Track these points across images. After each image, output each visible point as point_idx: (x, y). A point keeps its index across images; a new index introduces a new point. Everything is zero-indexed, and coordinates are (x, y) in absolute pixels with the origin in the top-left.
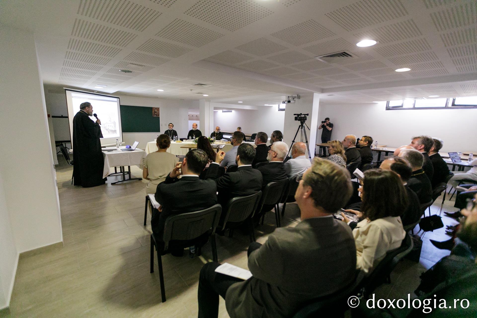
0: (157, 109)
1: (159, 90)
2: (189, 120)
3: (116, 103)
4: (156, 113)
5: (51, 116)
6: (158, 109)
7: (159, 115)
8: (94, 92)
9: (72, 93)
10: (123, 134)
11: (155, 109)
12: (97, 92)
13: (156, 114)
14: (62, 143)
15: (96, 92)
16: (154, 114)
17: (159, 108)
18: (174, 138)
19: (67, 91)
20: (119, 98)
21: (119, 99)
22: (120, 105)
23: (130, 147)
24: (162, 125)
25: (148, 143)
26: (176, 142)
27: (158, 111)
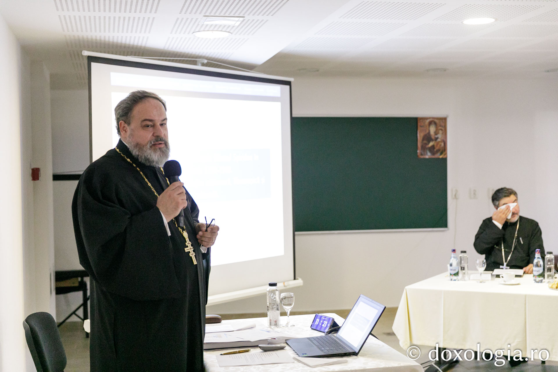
0: (435, 123)
3: (278, 105)
4: (431, 144)
5: (47, 174)
6: (441, 124)
7: (444, 150)
8: (195, 63)
9: (113, 74)
10: (296, 238)
11: (430, 123)
12: (206, 61)
13: (433, 147)
14: (82, 280)
15: (203, 65)
16: (424, 148)
17: (444, 119)
20: (288, 83)
21: (288, 87)
22: (294, 116)
23: (335, 328)
24: (455, 195)
25: (406, 287)
26: (552, 288)
27: (440, 132)
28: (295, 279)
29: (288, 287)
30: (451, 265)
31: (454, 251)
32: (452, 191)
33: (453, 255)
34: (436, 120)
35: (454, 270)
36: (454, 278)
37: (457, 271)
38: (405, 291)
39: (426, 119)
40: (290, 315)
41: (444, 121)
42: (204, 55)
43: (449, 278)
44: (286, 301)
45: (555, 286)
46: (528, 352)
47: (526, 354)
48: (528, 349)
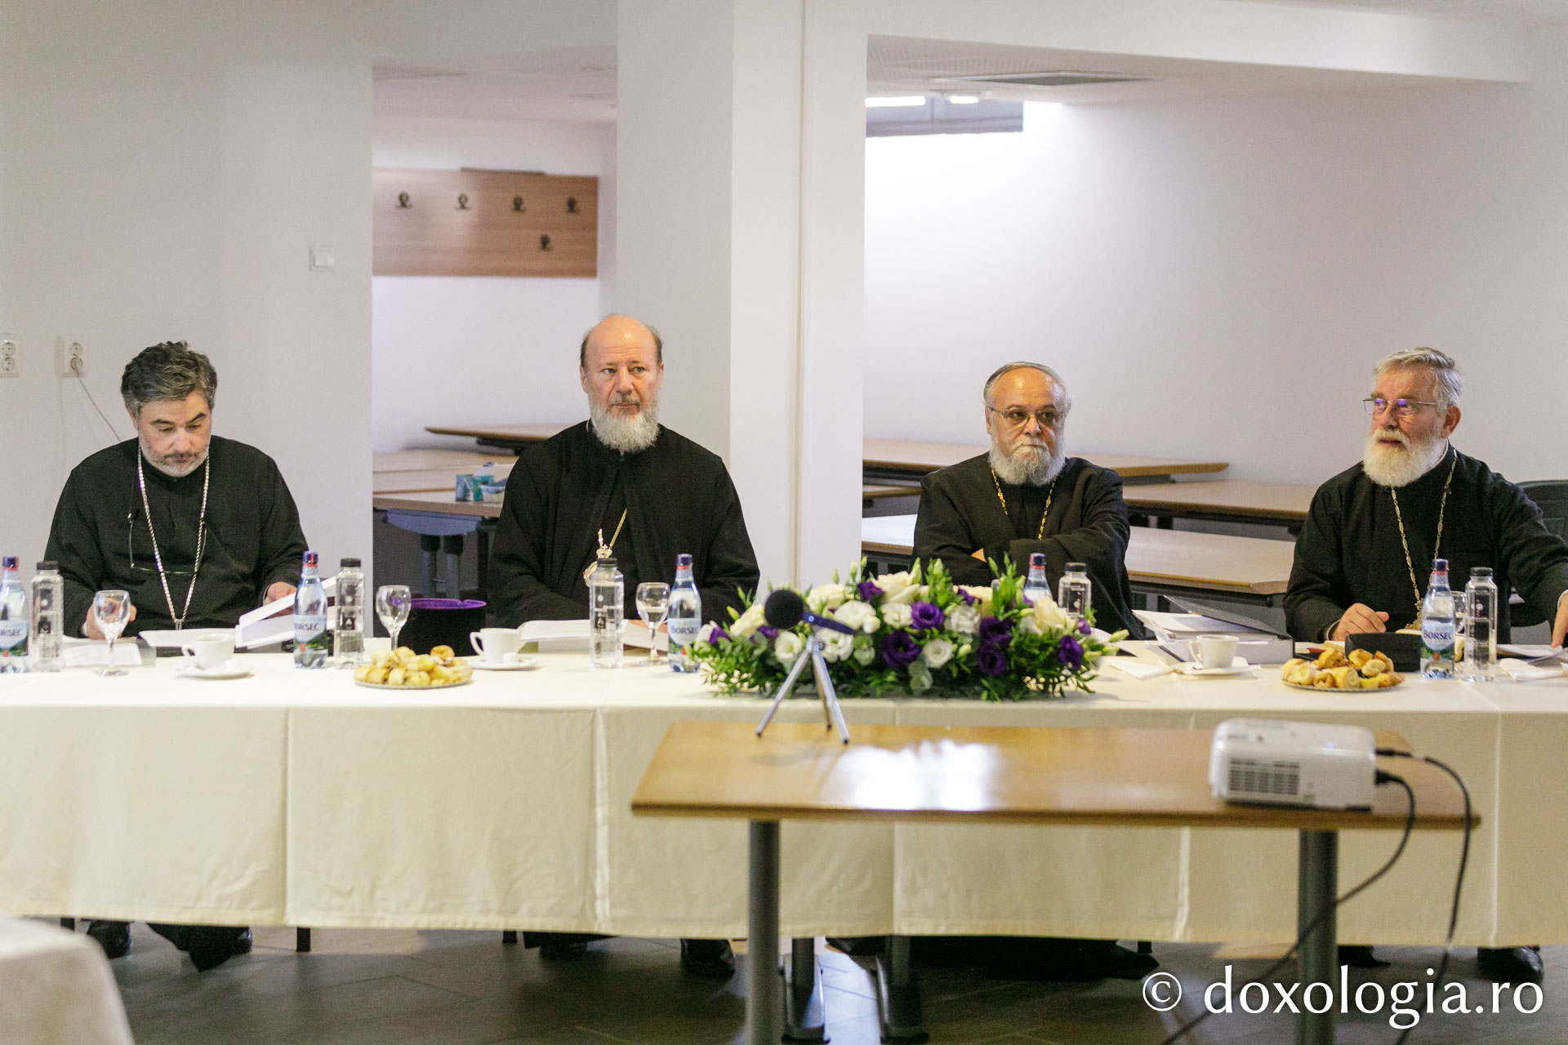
26: (367, 682)
45: (378, 675)
46: (290, 905)
47: (283, 914)
48: (290, 896)
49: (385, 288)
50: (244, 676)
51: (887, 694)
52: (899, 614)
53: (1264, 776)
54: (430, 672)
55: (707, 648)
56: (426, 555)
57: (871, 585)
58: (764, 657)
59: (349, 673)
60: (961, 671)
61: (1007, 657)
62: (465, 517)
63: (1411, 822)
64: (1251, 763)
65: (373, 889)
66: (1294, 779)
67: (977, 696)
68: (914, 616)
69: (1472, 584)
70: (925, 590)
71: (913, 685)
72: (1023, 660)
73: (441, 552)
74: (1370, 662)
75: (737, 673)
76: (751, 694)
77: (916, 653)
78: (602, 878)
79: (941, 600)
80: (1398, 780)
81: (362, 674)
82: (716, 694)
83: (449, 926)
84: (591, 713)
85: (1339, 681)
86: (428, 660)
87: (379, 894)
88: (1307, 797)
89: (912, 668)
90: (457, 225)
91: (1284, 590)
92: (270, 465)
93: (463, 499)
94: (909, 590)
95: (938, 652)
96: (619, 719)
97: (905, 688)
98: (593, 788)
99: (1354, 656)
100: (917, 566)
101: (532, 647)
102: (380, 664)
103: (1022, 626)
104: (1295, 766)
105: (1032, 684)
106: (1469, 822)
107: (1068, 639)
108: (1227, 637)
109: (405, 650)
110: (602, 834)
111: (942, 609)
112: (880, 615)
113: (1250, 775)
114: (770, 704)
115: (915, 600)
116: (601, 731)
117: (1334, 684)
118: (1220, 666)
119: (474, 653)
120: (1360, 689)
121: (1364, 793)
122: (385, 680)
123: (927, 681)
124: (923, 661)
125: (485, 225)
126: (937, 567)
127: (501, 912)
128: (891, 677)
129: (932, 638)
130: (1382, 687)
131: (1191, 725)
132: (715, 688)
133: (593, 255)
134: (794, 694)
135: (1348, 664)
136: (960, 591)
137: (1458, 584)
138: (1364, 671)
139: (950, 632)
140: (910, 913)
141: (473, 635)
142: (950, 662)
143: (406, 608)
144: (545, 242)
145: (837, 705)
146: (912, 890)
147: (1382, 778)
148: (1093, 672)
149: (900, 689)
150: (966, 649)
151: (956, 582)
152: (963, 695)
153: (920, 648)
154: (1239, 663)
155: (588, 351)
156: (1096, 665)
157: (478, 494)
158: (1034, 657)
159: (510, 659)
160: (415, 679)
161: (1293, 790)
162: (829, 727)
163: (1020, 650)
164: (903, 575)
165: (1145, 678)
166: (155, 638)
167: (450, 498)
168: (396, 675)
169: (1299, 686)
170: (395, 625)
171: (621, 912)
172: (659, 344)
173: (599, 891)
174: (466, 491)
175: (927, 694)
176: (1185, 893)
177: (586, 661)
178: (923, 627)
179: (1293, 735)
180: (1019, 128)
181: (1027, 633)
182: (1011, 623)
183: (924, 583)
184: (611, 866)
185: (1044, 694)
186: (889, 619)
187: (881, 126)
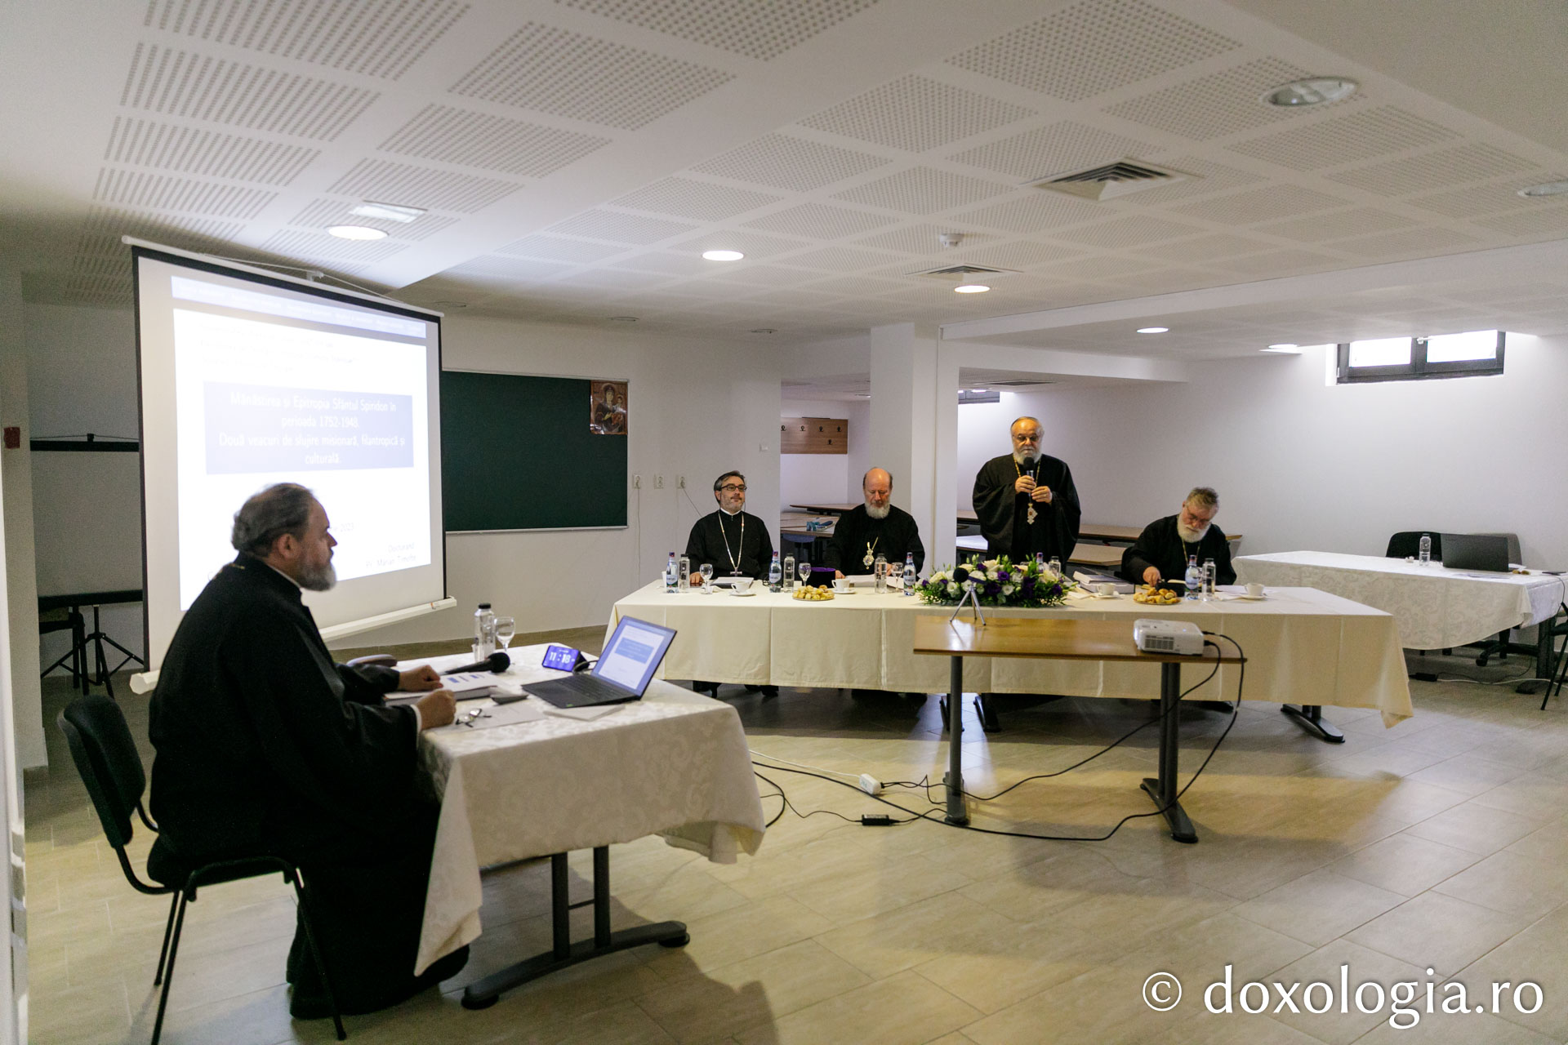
0: (613, 389)
1: (713, 255)
2: (783, 452)
3: (421, 351)
4: (607, 416)
6: (620, 390)
7: (622, 426)
8: (303, 275)
9: (173, 279)
11: (606, 389)
12: (322, 275)
13: (610, 419)
15: (317, 279)
16: (598, 421)
17: (624, 385)
18: (776, 571)
19: (143, 262)
20: (436, 319)
21: (436, 326)
22: (443, 370)
24: (637, 484)
25: (616, 603)
26: (797, 598)
27: (620, 401)
28: (445, 598)
29: (438, 609)
30: (669, 573)
31: (672, 554)
32: (633, 477)
33: (671, 560)
34: (613, 385)
35: (673, 579)
36: (674, 589)
37: (675, 581)
38: (614, 608)
39: (603, 382)
40: (509, 647)
41: (624, 387)
42: (319, 265)
43: (666, 589)
44: (503, 630)
45: (802, 596)
46: (771, 678)
47: (769, 681)
48: (772, 674)
49: (783, 456)
50: (753, 595)
51: (989, 605)
52: (993, 576)
53: (1160, 642)
54: (820, 595)
55: (921, 588)
56: (797, 549)
57: (982, 565)
58: (943, 591)
59: (790, 595)
60: (1016, 596)
61: (1034, 592)
62: (810, 536)
63: (1219, 660)
64: (1155, 637)
65: (801, 673)
66: (1171, 644)
67: (1022, 606)
68: (999, 577)
69: (1206, 565)
70: (1002, 566)
71: (999, 602)
72: (1040, 593)
73: (801, 549)
74: (1168, 594)
75: (932, 597)
76: (937, 604)
77: (1000, 590)
78: (884, 671)
79: (1009, 570)
80: (1213, 644)
81: (796, 595)
82: (925, 604)
83: (829, 687)
84: (880, 610)
85: (1157, 600)
86: (820, 590)
87: (803, 675)
88: (1176, 650)
89: (998, 596)
90: (800, 436)
91: (1120, 563)
92: (763, 522)
93: (809, 530)
94: (996, 567)
95: (1008, 590)
96: (891, 613)
97: (995, 603)
98: (880, 638)
99: (1161, 591)
100: (998, 558)
101: (852, 585)
102: (802, 592)
103: (1039, 580)
104: (1172, 638)
105: (1042, 601)
106: (1242, 660)
107: (1057, 585)
108: (1112, 584)
109: (810, 587)
110: (884, 654)
111: (1009, 573)
112: (986, 576)
113: (1154, 641)
114: (956, 608)
115: (998, 570)
116: (884, 618)
117: (1155, 602)
118: (1110, 594)
119: (832, 587)
120: (1165, 604)
121: (1199, 649)
122: (804, 598)
123: (1004, 600)
124: (1002, 592)
125: (810, 436)
126: (1006, 558)
127: (847, 682)
128: (990, 599)
129: (1005, 584)
130: (1174, 603)
131: (1104, 619)
132: (923, 601)
133: (846, 445)
134: (964, 605)
135: (1159, 594)
136: (1016, 567)
137: (1200, 564)
138: (1166, 597)
139: (1012, 582)
140: (998, 685)
141: (833, 581)
142: (1012, 593)
143: (809, 571)
144: (830, 441)
145: (978, 608)
146: (998, 677)
147: (1207, 643)
148: (1065, 597)
149: (992, 603)
150: (1019, 588)
151: (1014, 564)
152: (1017, 605)
153: (1001, 588)
154: (1116, 593)
155: (866, 482)
156: (1066, 595)
157: (814, 528)
158: (1043, 591)
159: (846, 590)
160: (815, 597)
161: (1171, 648)
162: (976, 619)
163: (1039, 589)
164: (993, 561)
165: (1082, 599)
166: (721, 580)
167: (805, 529)
168: (808, 596)
169: (1142, 602)
170: (805, 578)
171: (891, 683)
172: (891, 478)
173: (883, 675)
174: (810, 527)
175: (1003, 605)
176: (1101, 679)
177: (873, 590)
178: (1002, 580)
179: (1167, 625)
180: (998, 401)
181: (1041, 583)
182: (1035, 579)
183: (1001, 564)
184: (887, 666)
185: (1045, 606)
186: (989, 577)
187: (963, 400)
